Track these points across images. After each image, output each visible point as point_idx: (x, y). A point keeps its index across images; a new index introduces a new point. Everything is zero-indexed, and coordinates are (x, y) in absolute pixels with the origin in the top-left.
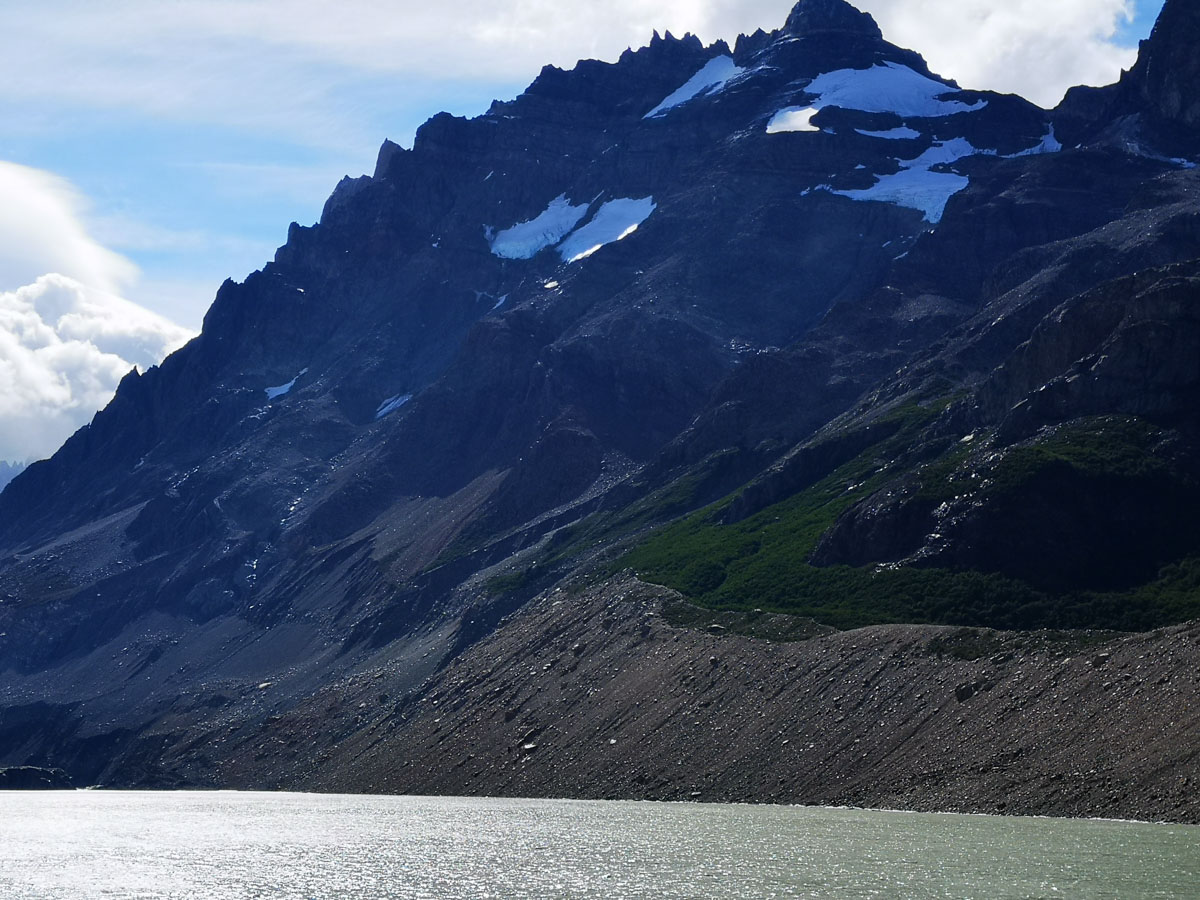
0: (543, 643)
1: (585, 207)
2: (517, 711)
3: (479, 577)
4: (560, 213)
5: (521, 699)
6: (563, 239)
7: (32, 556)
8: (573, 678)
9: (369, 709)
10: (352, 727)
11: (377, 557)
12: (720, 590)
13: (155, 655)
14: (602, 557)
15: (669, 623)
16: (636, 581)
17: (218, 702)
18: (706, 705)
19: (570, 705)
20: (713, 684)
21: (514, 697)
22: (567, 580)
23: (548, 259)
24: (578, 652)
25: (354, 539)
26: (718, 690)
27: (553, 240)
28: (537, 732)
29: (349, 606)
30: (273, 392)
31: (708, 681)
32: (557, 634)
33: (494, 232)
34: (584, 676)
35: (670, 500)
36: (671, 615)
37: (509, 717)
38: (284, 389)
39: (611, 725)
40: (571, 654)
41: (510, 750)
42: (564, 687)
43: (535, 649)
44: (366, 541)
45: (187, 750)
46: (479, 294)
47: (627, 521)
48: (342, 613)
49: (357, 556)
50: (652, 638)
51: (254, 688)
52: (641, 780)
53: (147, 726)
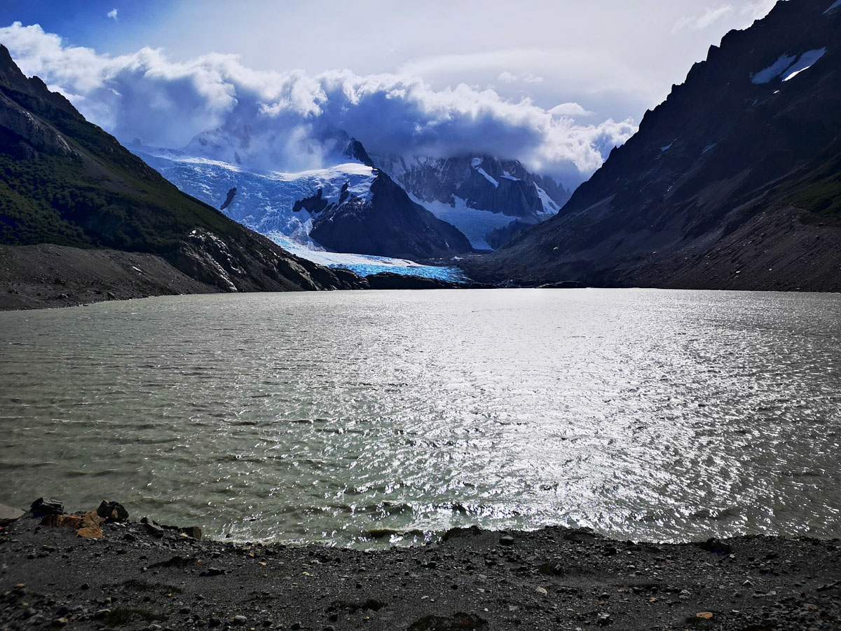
0: (751, 235)
1: (795, 56)
2: (736, 260)
3: (735, 210)
4: (783, 61)
5: (738, 255)
6: (783, 72)
7: (580, 214)
8: (760, 246)
9: (687, 260)
10: (680, 267)
11: (698, 205)
12: (828, 209)
13: (619, 243)
14: (784, 199)
15: (803, 224)
16: (792, 208)
17: (638, 259)
18: (811, 255)
19: (756, 256)
20: (816, 246)
21: (736, 254)
22: (768, 210)
23: (776, 81)
24: (763, 236)
25: (690, 200)
26: (817, 249)
27: (779, 73)
28: (743, 267)
29: (687, 224)
30: (664, 149)
31: (814, 245)
32: (757, 230)
33: (754, 75)
34: (764, 246)
35: (819, 173)
36: (804, 221)
37: (733, 262)
38: (668, 147)
39: (771, 264)
40: (760, 238)
41: (731, 273)
42: (755, 250)
43: (748, 236)
44: (695, 200)
45: (627, 275)
46: (746, 100)
47: (799, 184)
48: (684, 227)
49: (691, 205)
50: (794, 230)
51: (652, 254)
52: (778, 284)
53: (615, 267)
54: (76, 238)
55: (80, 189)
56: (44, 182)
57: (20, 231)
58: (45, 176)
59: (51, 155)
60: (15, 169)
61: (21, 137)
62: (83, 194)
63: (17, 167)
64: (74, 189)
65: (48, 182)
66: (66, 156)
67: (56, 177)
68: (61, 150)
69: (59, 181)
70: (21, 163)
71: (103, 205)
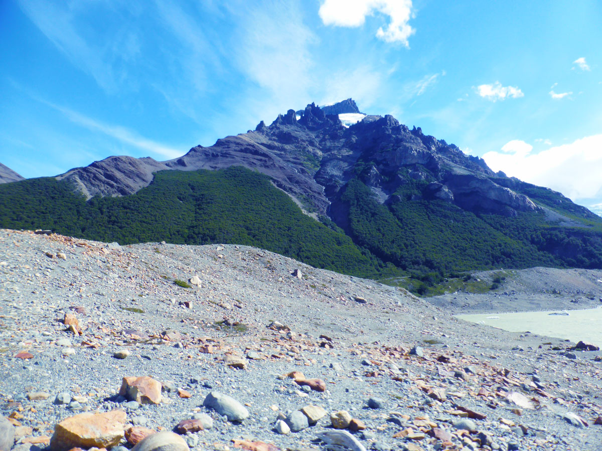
54: (550, 263)
55: (547, 229)
56: (523, 229)
57: (515, 261)
58: (523, 225)
59: (524, 211)
60: (505, 224)
61: (506, 204)
62: (550, 232)
63: (506, 222)
64: (543, 230)
65: (525, 228)
66: (534, 211)
67: (530, 224)
68: (530, 207)
69: (533, 227)
70: (508, 219)
71: (564, 239)
